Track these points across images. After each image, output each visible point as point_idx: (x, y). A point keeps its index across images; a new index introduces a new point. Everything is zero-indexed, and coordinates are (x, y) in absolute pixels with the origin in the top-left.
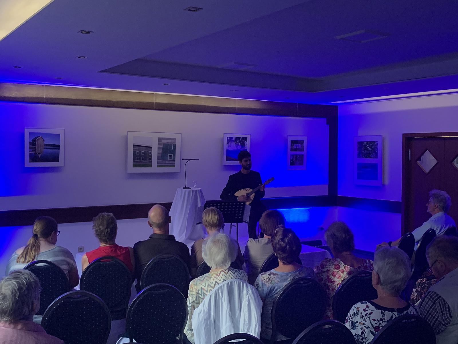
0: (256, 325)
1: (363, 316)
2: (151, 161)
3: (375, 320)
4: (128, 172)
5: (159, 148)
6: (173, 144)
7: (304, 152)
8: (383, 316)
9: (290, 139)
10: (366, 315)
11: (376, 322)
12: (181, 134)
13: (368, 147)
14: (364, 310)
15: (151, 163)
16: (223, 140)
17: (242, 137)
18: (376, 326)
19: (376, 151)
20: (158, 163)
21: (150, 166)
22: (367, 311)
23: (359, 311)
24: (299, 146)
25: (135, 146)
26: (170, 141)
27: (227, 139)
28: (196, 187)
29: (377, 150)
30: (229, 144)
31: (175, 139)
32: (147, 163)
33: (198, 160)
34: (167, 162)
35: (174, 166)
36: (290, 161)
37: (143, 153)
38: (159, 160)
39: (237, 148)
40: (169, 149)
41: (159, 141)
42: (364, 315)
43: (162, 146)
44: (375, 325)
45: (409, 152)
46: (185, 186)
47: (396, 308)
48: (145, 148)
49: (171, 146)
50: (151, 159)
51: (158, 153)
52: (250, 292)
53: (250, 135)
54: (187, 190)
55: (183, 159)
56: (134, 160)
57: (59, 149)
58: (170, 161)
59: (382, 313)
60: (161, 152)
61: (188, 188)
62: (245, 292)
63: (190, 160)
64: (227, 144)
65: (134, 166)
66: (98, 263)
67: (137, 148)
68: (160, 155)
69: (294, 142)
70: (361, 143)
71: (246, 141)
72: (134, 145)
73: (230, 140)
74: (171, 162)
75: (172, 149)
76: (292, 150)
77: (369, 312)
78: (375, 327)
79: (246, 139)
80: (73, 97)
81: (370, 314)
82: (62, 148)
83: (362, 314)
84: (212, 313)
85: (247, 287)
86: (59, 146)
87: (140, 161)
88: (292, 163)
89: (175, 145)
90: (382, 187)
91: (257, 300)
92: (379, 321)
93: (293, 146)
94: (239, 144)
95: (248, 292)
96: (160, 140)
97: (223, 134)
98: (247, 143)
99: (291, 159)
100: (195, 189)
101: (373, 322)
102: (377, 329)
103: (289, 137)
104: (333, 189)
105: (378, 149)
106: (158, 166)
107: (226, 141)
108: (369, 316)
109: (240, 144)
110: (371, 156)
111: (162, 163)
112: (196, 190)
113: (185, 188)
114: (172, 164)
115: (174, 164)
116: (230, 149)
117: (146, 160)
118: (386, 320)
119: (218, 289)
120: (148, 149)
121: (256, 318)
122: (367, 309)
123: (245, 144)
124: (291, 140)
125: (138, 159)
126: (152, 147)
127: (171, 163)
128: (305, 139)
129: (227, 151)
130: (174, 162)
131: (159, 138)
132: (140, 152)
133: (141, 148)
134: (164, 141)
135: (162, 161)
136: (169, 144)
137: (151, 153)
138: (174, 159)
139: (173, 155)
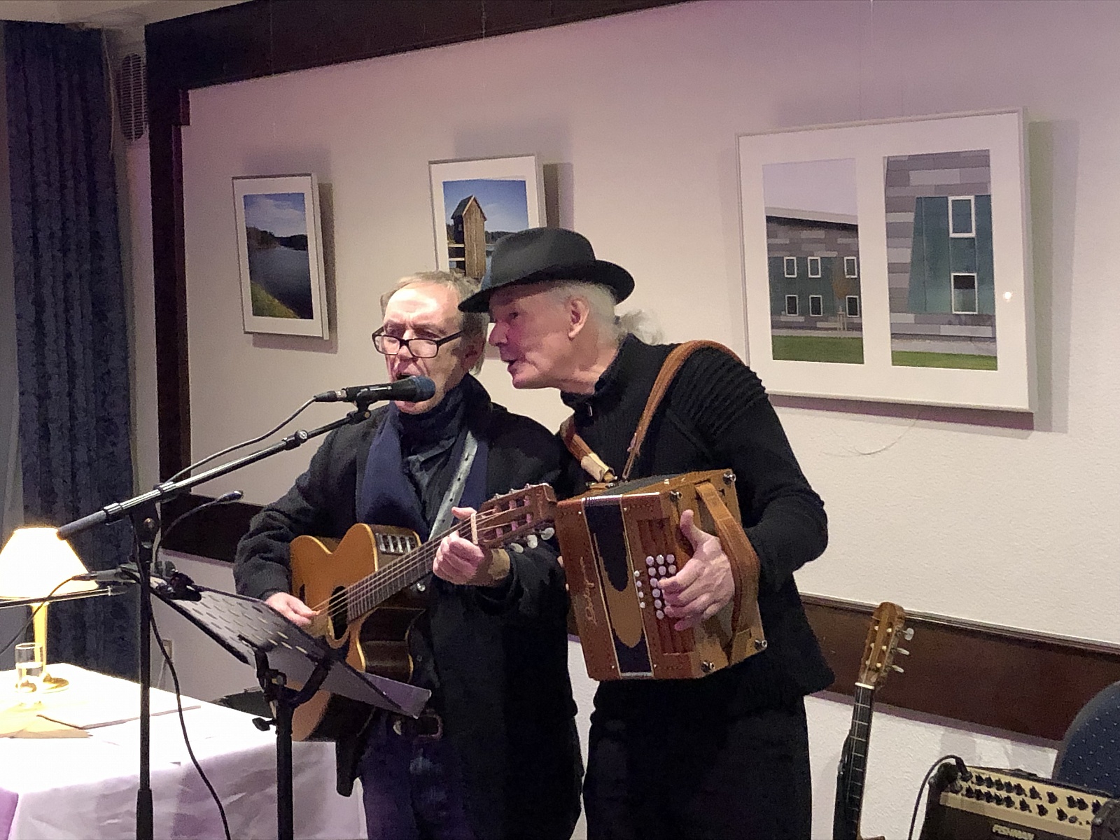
2: (855, 318)
6: (972, 198)
15: (855, 334)
20: (894, 336)
25: (774, 225)
26: (951, 176)
31: (983, 159)
34: (946, 330)
35: (989, 362)
37: (814, 269)
38: (902, 318)
40: (952, 235)
41: (890, 182)
43: (910, 217)
48: (820, 234)
49: (962, 211)
50: (854, 307)
51: (892, 268)
56: (775, 311)
58: (961, 321)
60: (905, 256)
65: (780, 349)
67: (786, 237)
68: (905, 279)
72: (769, 219)
74: (966, 331)
75: (973, 235)
87: (802, 319)
89: (985, 205)
96: (894, 173)
106: (897, 358)
111: (918, 336)
114: (980, 345)
115: (991, 345)
117: (832, 312)
120: (840, 241)
125: (792, 306)
126: (857, 226)
127: (971, 339)
130: (989, 332)
131: (891, 159)
132: (802, 261)
133: (806, 234)
134: (924, 181)
135: (915, 323)
136: (951, 199)
137: (853, 267)
138: (984, 313)
139: (980, 280)
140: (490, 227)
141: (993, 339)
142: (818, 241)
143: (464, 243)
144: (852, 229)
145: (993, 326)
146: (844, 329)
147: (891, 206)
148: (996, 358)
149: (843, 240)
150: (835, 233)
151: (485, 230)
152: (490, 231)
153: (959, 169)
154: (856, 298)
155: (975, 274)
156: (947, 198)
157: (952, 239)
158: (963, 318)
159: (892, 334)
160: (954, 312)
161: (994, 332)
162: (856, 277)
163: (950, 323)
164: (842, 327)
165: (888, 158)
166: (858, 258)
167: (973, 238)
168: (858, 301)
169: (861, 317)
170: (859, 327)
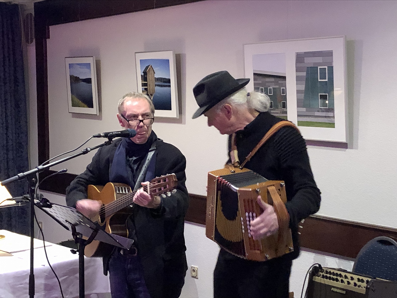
2: (285, 109)
5: (298, 79)
6: (326, 67)
15: (284, 115)
25: (257, 77)
26: (319, 60)
31: (330, 54)
32: (279, 115)
34: (317, 114)
35: (332, 125)
37: (271, 92)
38: (301, 109)
40: (319, 80)
41: (297, 62)
43: (304, 74)
48: (272, 79)
49: (323, 72)
50: (284, 106)
51: (298, 92)
60: (303, 87)
67: (261, 81)
68: (302, 96)
72: (254, 74)
74: (324, 114)
75: (327, 80)
86: (169, 81)
89: (331, 70)
111: (307, 116)
114: (329, 119)
115: (333, 119)
120: (280, 82)
126: (286, 77)
127: (326, 117)
130: (331, 114)
131: (298, 53)
132: (266, 89)
133: (268, 79)
134: (310, 61)
135: (306, 111)
136: (319, 67)
137: (284, 91)
138: (330, 108)
139: (329, 96)
140: (157, 76)
141: (334, 117)
142: (272, 82)
143: (147, 81)
144: (284, 78)
145: (333, 112)
146: (281, 113)
147: (298, 70)
148: (334, 124)
150: (278, 79)
151: (155, 77)
152: (156, 77)
153: (322, 57)
154: (285, 102)
155: (327, 94)
156: (317, 67)
157: (320, 82)
158: (323, 110)
159: (298, 115)
160: (320, 107)
161: (334, 114)
162: (285, 95)
163: (318, 111)
164: (280, 113)
165: (297, 53)
166: (286, 88)
167: (327, 82)
168: (286, 103)
169: (287, 109)
170: (286, 113)
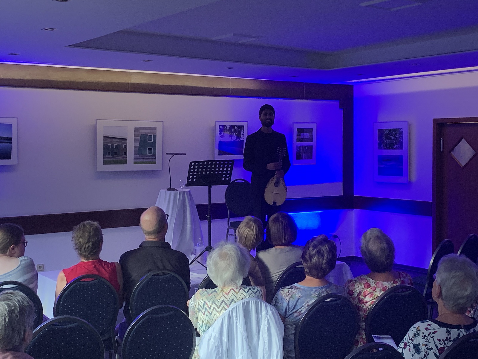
0: (277, 352)
1: (425, 336)
2: (125, 156)
3: (440, 340)
4: (98, 170)
5: (135, 140)
6: (153, 135)
7: (313, 143)
8: (448, 335)
9: (296, 127)
10: (429, 334)
11: (441, 342)
12: (162, 121)
13: (391, 135)
14: (426, 329)
16: (214, 129)
17: (237, 125)
18: (441, 348)
19: (400, 140)
20: (134, 159)
21: (125, 162)
22: (429, 330)
23: (419, 330)
24: (307, 135)
25: (106, 138)
27: (220, 128)
28: (184, 188)
29: (402, 140)
30: (222, 135)
31: (155, 129)
32: (121, 159)
33: (186, 154)
34: (146, 157)
35: (155, 163)
36: (297, 154)
37: (116, 147)
38: (136, 155)
39: (232, 139)
40: (148, 141)
41: (135, 131)
42: (427, 335)
43: (139, 138)
44: (439, 346)
45: (441, 141)
46: (169, 187)
47: (462, 324)
48: (118, 140)
49: (150, 137)
50: (125, 154)
51: (135, 147)
52: (270, 313)
53: (247, 123)
54: (173, 192)
55: (167, 154)
56: (105, 154)
57: (11, 143)
58: (149, 156)
59: (448, 332)
60: (138, 144)
61: (174, 190)
62: (264, 313)
63: (175, 154)
64: (219, 134)
65: (105, 162)
66: (78, 283)
67: (109, 140)
68: (137, 149)
69: (300, 131)
70: (381, 131)
71: (242, 131)
72: (104, 137)
73: (222, 129)
74: (150, 157)
75: (152, 141)
76: (299, 140)
77: (432, 331)
78: (439, 348)
79: (241, 128)
80: (28, 77)
81: (434, 333)
82: (14, 141)
83: (423, 334)
84: (225, 339)
85: (266, 308)
86: (11, 139)
87: (112, 156)
88: (299, 157)
89: (155, 136)
90: (409, 184)
91: (278, 322)
92: (444, 341)
93: (300, 135)
94: (234, 133)
95: (267, 313)
96: (137, 129)
97: (214, 122)
98: (244, 133)
99: (297, 152)
100: (181, 191)
101: (437, 343)
102: (441, 350)
103: (295, 124)
104: (348, 187)
105: (402, 138)
106: (135, 163)
107: (218, 131)
108: (433, 335)
109: (236, 134)
110: (395, 146)
111: (139, 159)
112: (184, 192)
113: (170, 189)
116: (223, 140)
117: (119, 155)
118: (452, 339)
119: (232, 311)
120: (122, 141)
121: (278, 344)
122: (429, 327)
123: (242, 134)
124: (297, 129)
125: (109, 154)
126: (127, 139)
127: (151, 159)
128: (314, 126)
129: (220, 142)
130: (154, 157)
131: (135, 127)
132: (113, 145)
133: (114, 140)
134: (142, 132)
135: (139, 156)
136: (148, 135)
137: (126, 146)
138: (154, 154)
139: (154, 149)
141: (155, 159)
149: (123, 141)
153: (150, 130)
154: (126, 152)
155: (152, 148)
160: (148, 154)
161: (156, 157)
162: (126, 148)
166: (127, 145)
167: (152, 142)
169: (127, 155)
170: (126, 158)
